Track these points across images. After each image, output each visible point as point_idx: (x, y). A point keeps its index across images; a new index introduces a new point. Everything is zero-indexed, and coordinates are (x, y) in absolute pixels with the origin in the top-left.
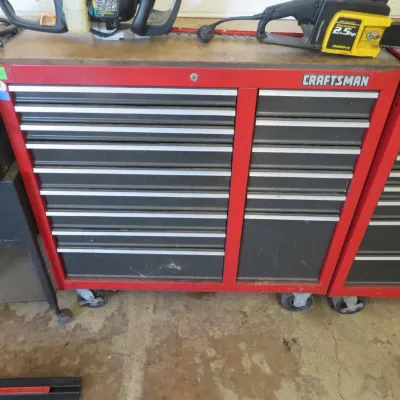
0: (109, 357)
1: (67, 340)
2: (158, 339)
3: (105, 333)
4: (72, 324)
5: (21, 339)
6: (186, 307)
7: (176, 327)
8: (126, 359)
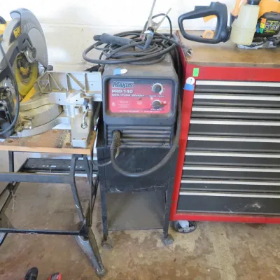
0: (209, 270)
1: (174, 256)
2: (238, 258)
3: (199, 252)
4: (174, 245)
5: (141, 256)
6: (249, 234)
7: (248, 249)
8: (221, 272)
